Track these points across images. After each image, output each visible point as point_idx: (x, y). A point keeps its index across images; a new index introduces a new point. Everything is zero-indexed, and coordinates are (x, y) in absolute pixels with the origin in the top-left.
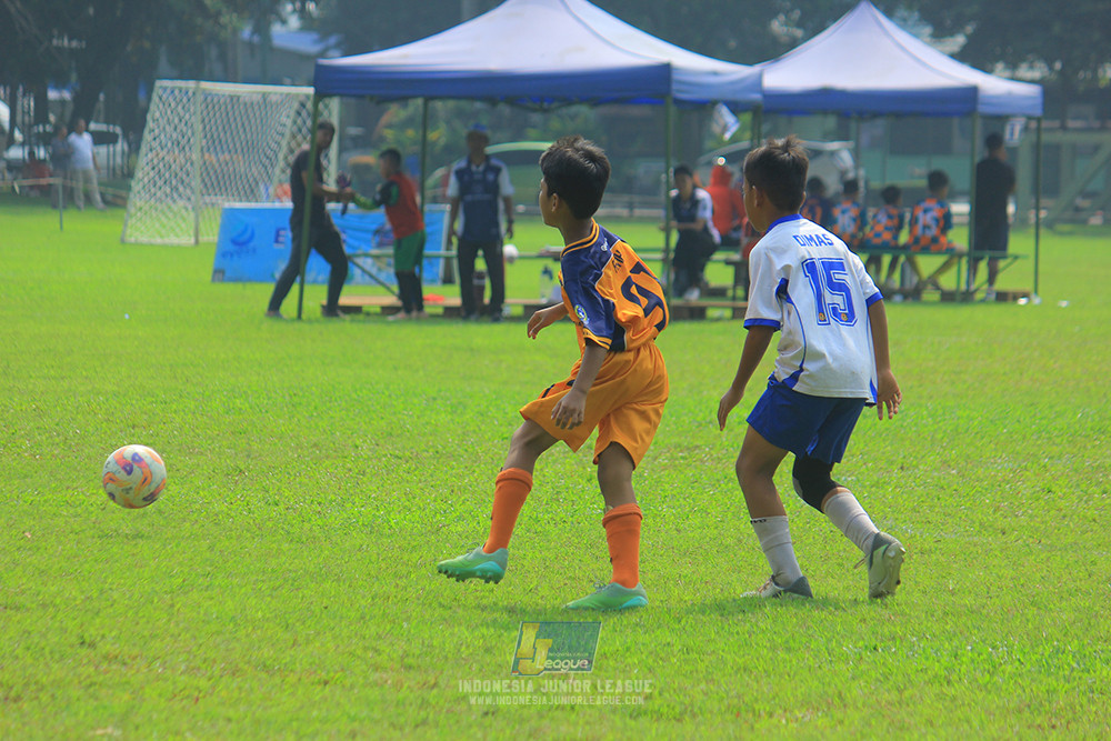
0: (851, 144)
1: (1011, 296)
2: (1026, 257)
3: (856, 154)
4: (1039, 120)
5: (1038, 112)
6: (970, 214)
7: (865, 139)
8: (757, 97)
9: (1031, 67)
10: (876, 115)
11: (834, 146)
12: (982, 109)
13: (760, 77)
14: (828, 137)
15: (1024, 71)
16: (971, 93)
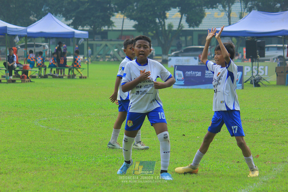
0: (48, 44)
1: (82, 77)
2: (86, 69)
3: (49, 46)
4: (87, 39)
5: (87, 37)
6: (73, 59)
7: (51, 43)
8: (26, 34)
9: (87, 27)
10: (52, 38)
11: (44, 44)
12: (75, 37)
13: (27, 29)
14: (42, 42)
15: (85, 28)
16: (73, 33)
